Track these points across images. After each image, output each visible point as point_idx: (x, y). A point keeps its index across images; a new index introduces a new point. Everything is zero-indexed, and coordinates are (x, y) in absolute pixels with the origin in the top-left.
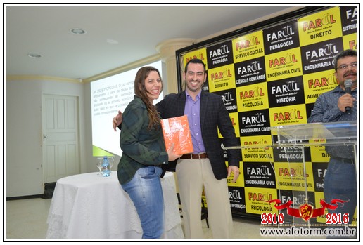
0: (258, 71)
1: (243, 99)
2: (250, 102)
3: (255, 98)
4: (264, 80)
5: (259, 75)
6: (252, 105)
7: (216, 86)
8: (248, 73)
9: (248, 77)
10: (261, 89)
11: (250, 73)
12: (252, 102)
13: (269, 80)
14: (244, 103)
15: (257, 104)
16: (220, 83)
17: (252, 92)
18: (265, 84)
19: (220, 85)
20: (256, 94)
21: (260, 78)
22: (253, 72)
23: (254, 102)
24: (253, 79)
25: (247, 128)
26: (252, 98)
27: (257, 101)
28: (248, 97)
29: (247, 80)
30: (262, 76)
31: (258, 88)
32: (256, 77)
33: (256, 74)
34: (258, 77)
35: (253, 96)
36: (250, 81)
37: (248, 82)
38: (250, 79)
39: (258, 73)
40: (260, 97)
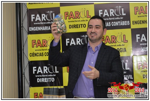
0: (122, 16)
3: (117, 44)
4: (128, 27)
5: (123, 20)
7: (71, 27)
8: (110, 17)
9: (111, 21)
10: (124, 36)
11: (112, 17)
13: (133, 26)
16: (76, 23)
18: (129, 31)
19: (75, 26)
21: (124, 23)
22: (115, 17)
24: (116, 24)
26: (114, 44)
28: (110, 42)
29: (109, 24)
30: (126, 21)
31: (121, 34)
32: (119, 22)
33: (119, 18)
34: (121, 22)
35: (115, 42)
36: (113, 25)
37: (110, 26)
38: (113, 24)
39: (121, 18)
40: (124, 44)
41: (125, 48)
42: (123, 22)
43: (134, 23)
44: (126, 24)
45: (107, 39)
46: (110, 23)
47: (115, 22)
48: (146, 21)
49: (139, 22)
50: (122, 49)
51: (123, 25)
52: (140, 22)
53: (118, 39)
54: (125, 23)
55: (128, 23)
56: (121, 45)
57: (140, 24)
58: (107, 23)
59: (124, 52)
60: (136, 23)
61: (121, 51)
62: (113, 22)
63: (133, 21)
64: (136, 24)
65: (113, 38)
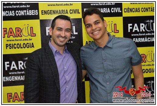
1: (6, 38)
2: (16, 42)
3: (23, 38)
4: (36, 17)
5: (30, 9)
6: (19, 46)
9: (15, 10)
10: (32, 28)
12: (19, 42)
14: (9, 43)
15: (26, 46)
17: (19, 30)
18: (38, 22)
20: (25, 33)
21: (31, 13)
23: (22, 42)
24: (22, 13)
25: (12, 75)
26: (19, 38)
27: (26, 42)
28: (14, 36)
29: (12, 14)
30: (33, 11)
31: (28, 26)
32: (25, 11)
33: (25, 7)
34: (28, 11)
35: (20, 36)
36: (17, 15)
37: (14, 15)
38: (17, 13)
39: (28, 6)
40: (31, 38)
41: (32, 43)
42: (30, 11)
43: (43, 13)
44: (33, 14)
45: (11, 32)
46: (13, 11)
47: (20, 11)
48: (57, 11)
49: (49, 12)
50: (29, 45)
51: (30, 15)
52: (51, 12)
53: (24, 32)
54: (33, 12)
55: (36, 13)
56: (28, 40)
57: (51, 14)
58: (11, 12)
59: (31, 48)
60: (46, 12)
61: (28, 47)
62: (17, 11)
63: (42, 11)
64: (46, 14)
65: (18, 31)
